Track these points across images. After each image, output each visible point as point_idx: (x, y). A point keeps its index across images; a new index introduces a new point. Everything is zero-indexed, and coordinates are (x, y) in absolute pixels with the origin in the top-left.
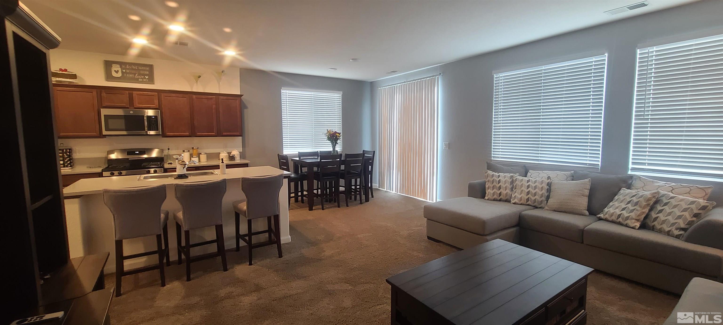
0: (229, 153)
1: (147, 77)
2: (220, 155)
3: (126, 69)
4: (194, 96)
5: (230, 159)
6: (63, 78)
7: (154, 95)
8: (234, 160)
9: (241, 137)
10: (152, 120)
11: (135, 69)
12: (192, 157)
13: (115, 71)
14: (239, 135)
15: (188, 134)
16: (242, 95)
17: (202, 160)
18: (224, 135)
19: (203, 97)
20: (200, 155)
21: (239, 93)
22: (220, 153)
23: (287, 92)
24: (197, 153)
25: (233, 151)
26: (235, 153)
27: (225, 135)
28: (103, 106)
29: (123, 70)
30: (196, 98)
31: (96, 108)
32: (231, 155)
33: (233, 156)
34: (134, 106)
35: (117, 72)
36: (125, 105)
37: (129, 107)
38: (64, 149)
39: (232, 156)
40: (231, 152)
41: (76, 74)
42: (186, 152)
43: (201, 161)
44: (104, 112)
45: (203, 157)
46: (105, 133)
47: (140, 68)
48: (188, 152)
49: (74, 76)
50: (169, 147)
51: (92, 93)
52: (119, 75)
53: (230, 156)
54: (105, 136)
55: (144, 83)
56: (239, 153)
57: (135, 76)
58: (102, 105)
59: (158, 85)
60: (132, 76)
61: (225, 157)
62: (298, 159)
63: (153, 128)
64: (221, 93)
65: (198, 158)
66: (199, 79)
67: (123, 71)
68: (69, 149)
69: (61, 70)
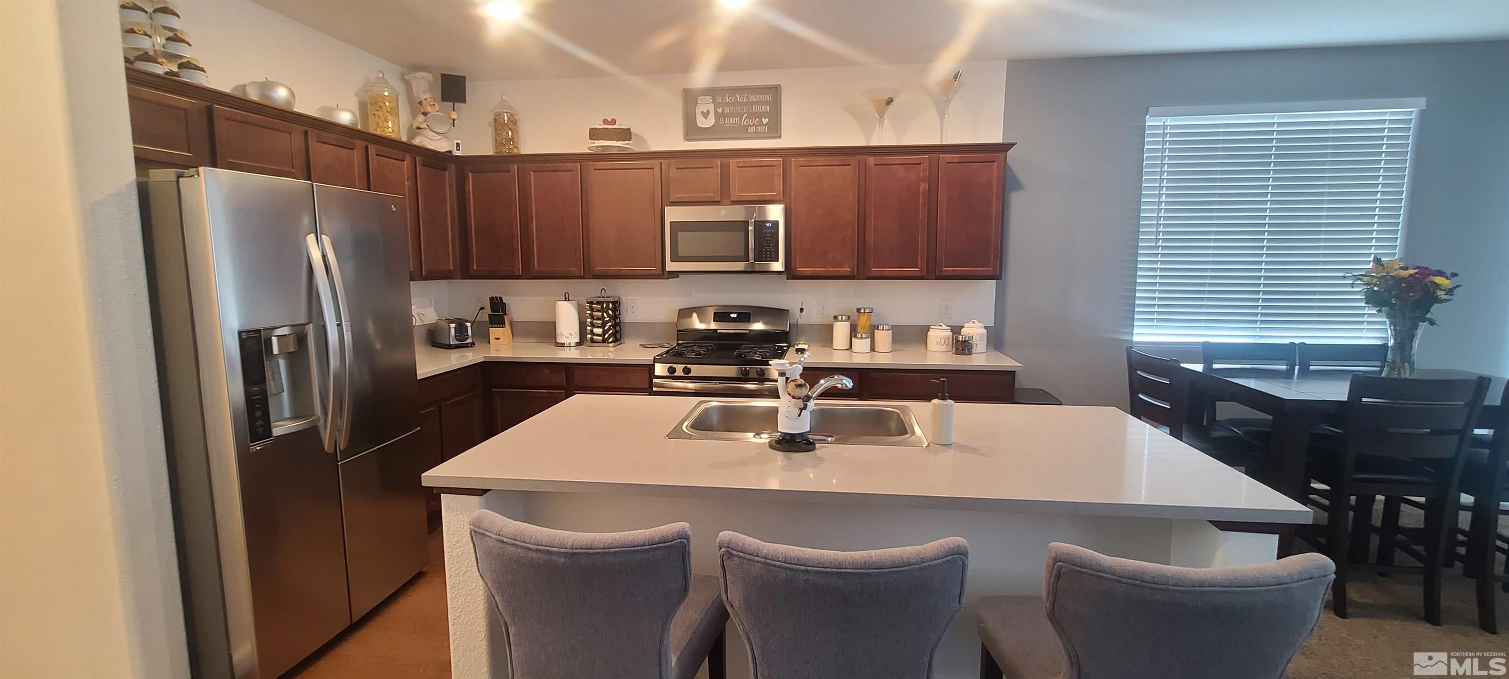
0: (956, 330)
1: (765, 121)
2: (929, 333)
3: (723, 105)
4: (871, 161)
5: (957, 349)
6: (605, 140)
7: (773, 164)
8: (970, 353)
9: (993, 282)
10: (766, 233)
11: (742, 104)
12: (855, 337)
13: (702, 112)
14: (991, 273)
15: (849, 269)
16: (1011, 146)
17: (879, 347)
18: (945, 274)
19: (896, 159)
20: (876, 331)
21: (999, 140)
22: (928, 328)
23: (1170, 121)
24: (868, 323)
25: (966, 325)
26: (974, 330)
27: (950, 274)
28: (671, 201)
29: (718, 110)
30: (875, 165)
31: (658, 209)
32: (960, 338)
33: (967, 341)
34: (730, 199)
35: (706, 115)
36: (712, 195)
37: (720, 200)
38: (603, 302)
39: (965, 341)
40: (963, 327)
41: (629, 129)
42: (842, 321)
43: (876, 350)
44: (673, 214)
45: (883, 337)
46: (671, 266)
47: (753, 98)
48: (845, 321)
49: (626, 134)
50: (802, 305)
51: (652, 170)
52: (709, 122)
53: (957, 341)
54: (674, 274)
55: (760, 135)
56: (985, 331)
57: (741, 121)
58: (669, 200)
59: (789, 139)
60: (734, 121)
61: (943, 340)
62: (1199, 368)
63: (766, 254)
64: (944, 143)
65: (869, 339)
66: (887, 106)
67: (717, 112)
68: (614, 303)
69: (605, 122)
